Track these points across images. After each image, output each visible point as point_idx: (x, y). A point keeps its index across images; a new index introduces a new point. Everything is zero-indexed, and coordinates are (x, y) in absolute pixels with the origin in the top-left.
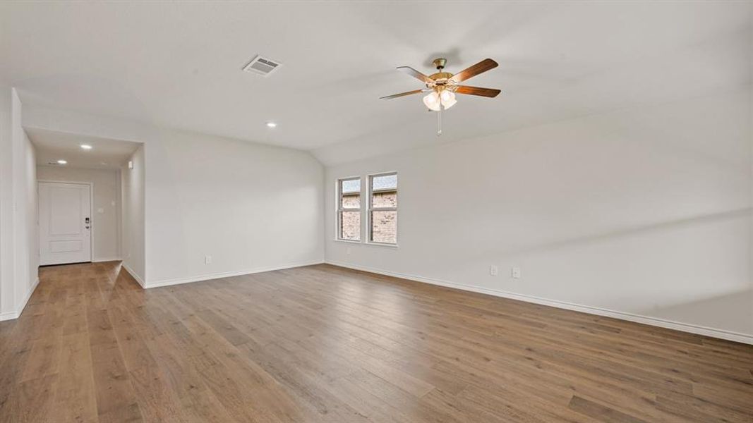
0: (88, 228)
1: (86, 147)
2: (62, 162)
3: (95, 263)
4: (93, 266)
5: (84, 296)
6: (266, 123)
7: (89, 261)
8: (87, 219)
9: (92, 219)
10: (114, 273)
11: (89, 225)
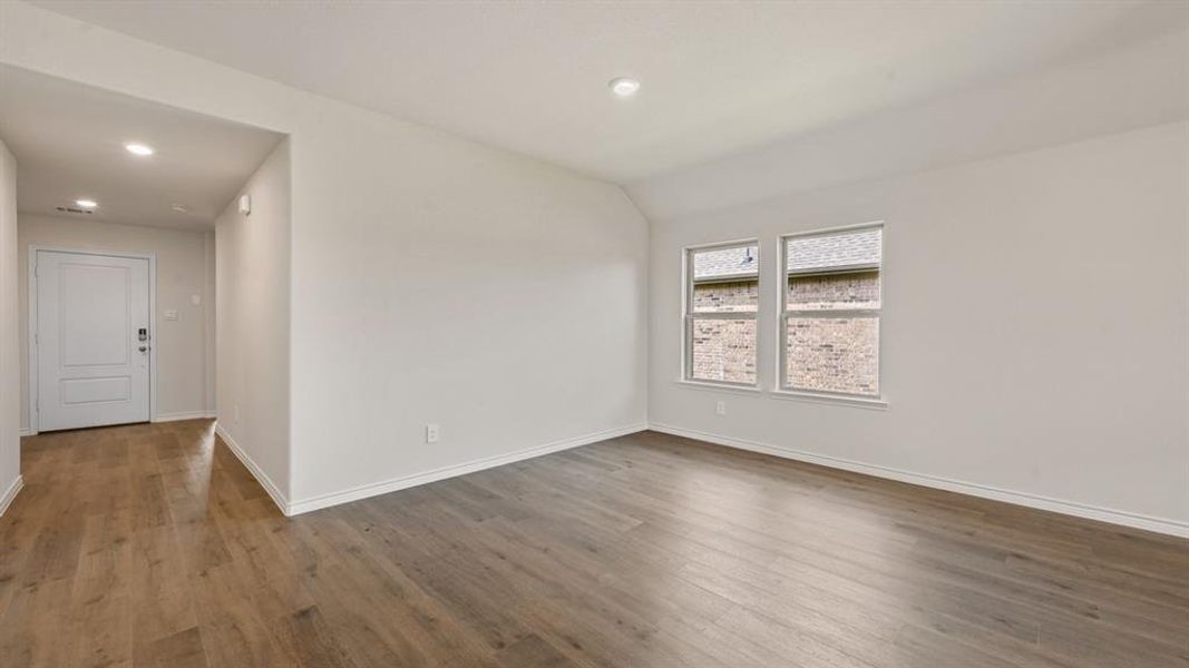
0: (143, 350)
1: (139, 150)
2: (87, 204)
3: (157, 425)
4: (155, 432)
5: (127, 548)
6: (612, 82)
7: (145, 420)
8: (142, 332)
9: (152, 332)
10: (200, 454)
11: (146, 345)
